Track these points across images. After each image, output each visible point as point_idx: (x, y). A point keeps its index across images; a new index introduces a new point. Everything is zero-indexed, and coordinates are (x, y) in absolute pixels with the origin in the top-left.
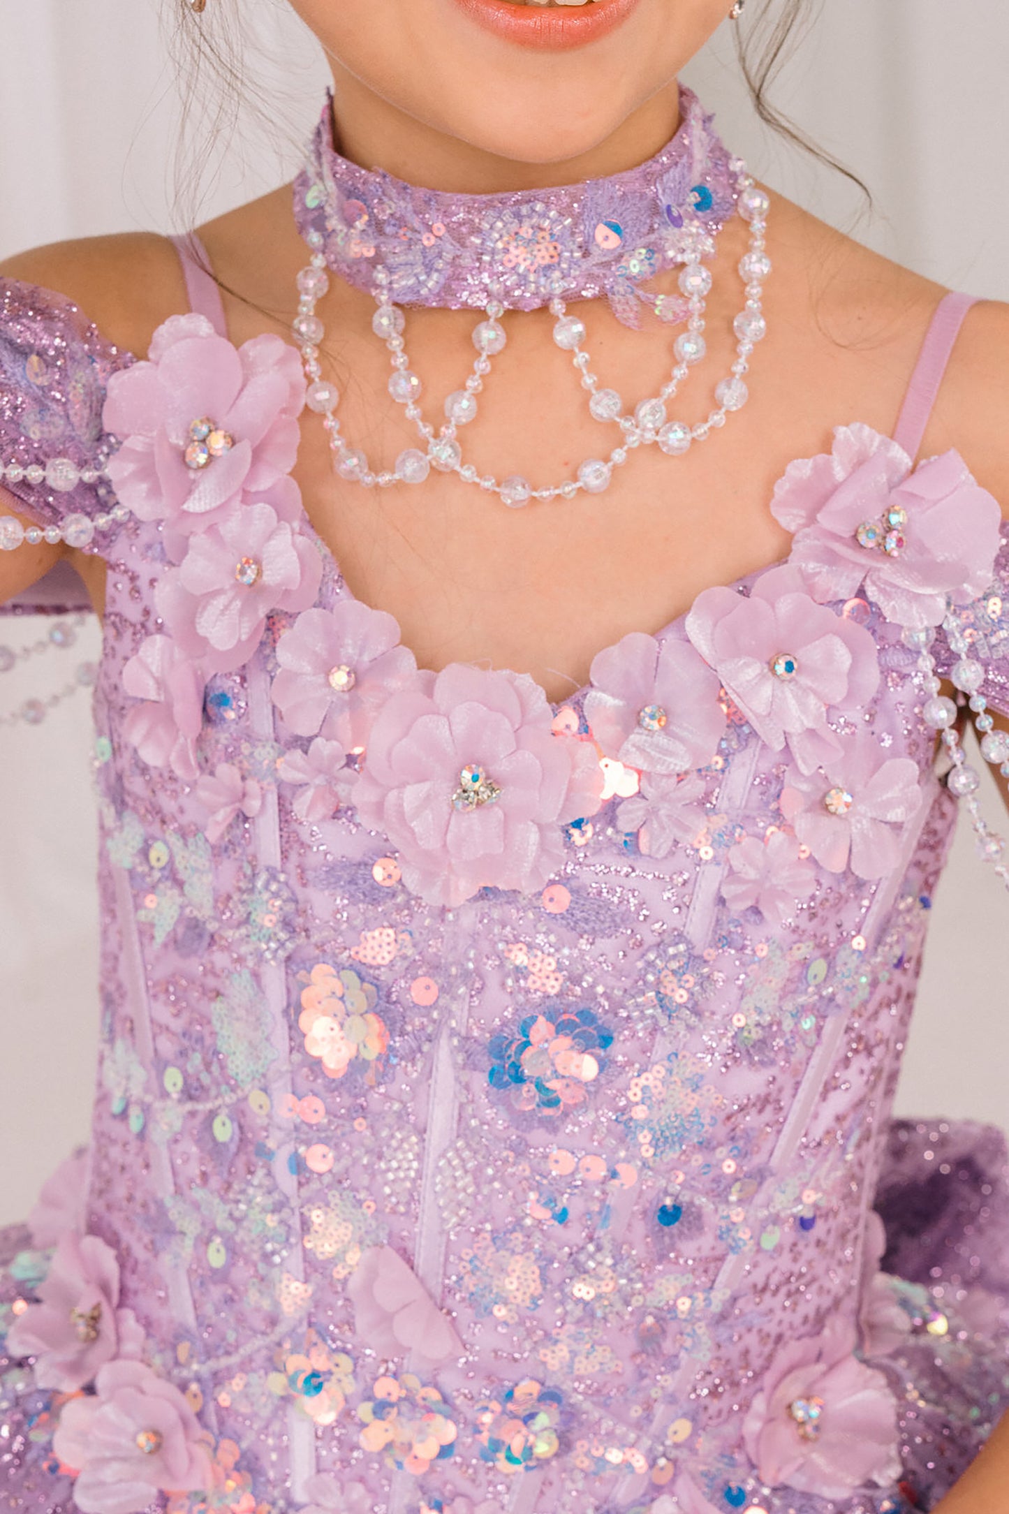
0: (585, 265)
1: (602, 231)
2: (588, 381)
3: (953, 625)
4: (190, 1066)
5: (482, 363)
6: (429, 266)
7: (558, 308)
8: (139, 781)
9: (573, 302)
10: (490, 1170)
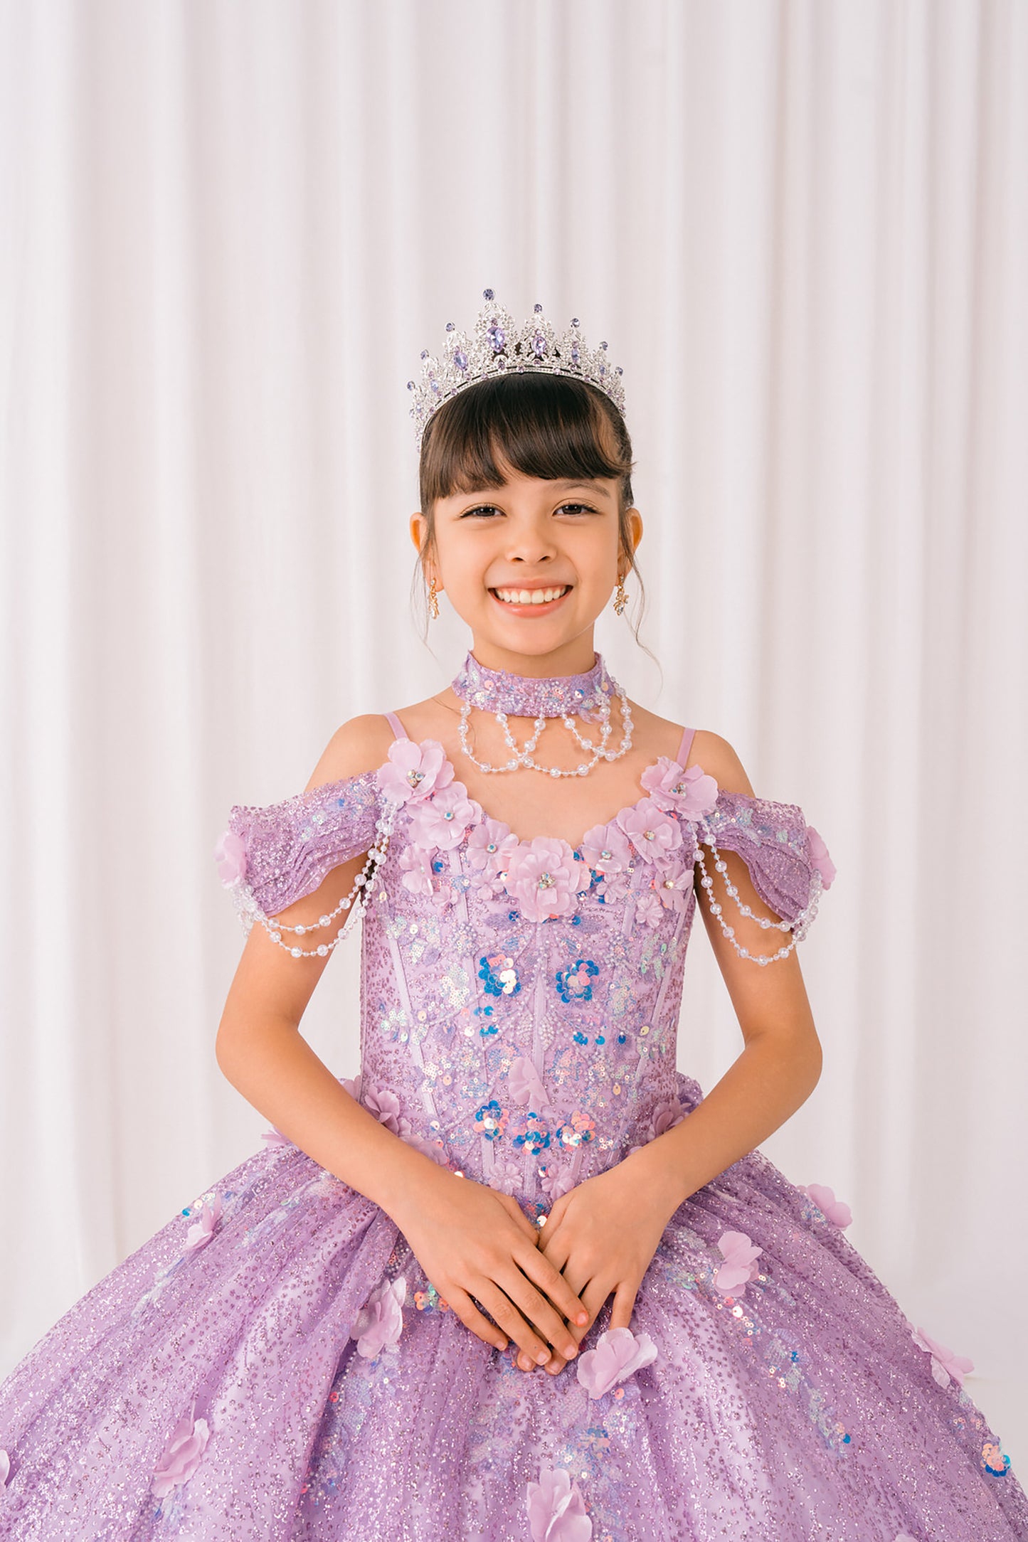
0: (572, 703)
1: (577, 693)
2: (579, 737)
3: (704, 822)
4: (430, 1009)
5: (537, 733)
6: (517, 702)
7: (564, 716)
8: (404, 903)
9: (569, 715)
10: (559, 1024)
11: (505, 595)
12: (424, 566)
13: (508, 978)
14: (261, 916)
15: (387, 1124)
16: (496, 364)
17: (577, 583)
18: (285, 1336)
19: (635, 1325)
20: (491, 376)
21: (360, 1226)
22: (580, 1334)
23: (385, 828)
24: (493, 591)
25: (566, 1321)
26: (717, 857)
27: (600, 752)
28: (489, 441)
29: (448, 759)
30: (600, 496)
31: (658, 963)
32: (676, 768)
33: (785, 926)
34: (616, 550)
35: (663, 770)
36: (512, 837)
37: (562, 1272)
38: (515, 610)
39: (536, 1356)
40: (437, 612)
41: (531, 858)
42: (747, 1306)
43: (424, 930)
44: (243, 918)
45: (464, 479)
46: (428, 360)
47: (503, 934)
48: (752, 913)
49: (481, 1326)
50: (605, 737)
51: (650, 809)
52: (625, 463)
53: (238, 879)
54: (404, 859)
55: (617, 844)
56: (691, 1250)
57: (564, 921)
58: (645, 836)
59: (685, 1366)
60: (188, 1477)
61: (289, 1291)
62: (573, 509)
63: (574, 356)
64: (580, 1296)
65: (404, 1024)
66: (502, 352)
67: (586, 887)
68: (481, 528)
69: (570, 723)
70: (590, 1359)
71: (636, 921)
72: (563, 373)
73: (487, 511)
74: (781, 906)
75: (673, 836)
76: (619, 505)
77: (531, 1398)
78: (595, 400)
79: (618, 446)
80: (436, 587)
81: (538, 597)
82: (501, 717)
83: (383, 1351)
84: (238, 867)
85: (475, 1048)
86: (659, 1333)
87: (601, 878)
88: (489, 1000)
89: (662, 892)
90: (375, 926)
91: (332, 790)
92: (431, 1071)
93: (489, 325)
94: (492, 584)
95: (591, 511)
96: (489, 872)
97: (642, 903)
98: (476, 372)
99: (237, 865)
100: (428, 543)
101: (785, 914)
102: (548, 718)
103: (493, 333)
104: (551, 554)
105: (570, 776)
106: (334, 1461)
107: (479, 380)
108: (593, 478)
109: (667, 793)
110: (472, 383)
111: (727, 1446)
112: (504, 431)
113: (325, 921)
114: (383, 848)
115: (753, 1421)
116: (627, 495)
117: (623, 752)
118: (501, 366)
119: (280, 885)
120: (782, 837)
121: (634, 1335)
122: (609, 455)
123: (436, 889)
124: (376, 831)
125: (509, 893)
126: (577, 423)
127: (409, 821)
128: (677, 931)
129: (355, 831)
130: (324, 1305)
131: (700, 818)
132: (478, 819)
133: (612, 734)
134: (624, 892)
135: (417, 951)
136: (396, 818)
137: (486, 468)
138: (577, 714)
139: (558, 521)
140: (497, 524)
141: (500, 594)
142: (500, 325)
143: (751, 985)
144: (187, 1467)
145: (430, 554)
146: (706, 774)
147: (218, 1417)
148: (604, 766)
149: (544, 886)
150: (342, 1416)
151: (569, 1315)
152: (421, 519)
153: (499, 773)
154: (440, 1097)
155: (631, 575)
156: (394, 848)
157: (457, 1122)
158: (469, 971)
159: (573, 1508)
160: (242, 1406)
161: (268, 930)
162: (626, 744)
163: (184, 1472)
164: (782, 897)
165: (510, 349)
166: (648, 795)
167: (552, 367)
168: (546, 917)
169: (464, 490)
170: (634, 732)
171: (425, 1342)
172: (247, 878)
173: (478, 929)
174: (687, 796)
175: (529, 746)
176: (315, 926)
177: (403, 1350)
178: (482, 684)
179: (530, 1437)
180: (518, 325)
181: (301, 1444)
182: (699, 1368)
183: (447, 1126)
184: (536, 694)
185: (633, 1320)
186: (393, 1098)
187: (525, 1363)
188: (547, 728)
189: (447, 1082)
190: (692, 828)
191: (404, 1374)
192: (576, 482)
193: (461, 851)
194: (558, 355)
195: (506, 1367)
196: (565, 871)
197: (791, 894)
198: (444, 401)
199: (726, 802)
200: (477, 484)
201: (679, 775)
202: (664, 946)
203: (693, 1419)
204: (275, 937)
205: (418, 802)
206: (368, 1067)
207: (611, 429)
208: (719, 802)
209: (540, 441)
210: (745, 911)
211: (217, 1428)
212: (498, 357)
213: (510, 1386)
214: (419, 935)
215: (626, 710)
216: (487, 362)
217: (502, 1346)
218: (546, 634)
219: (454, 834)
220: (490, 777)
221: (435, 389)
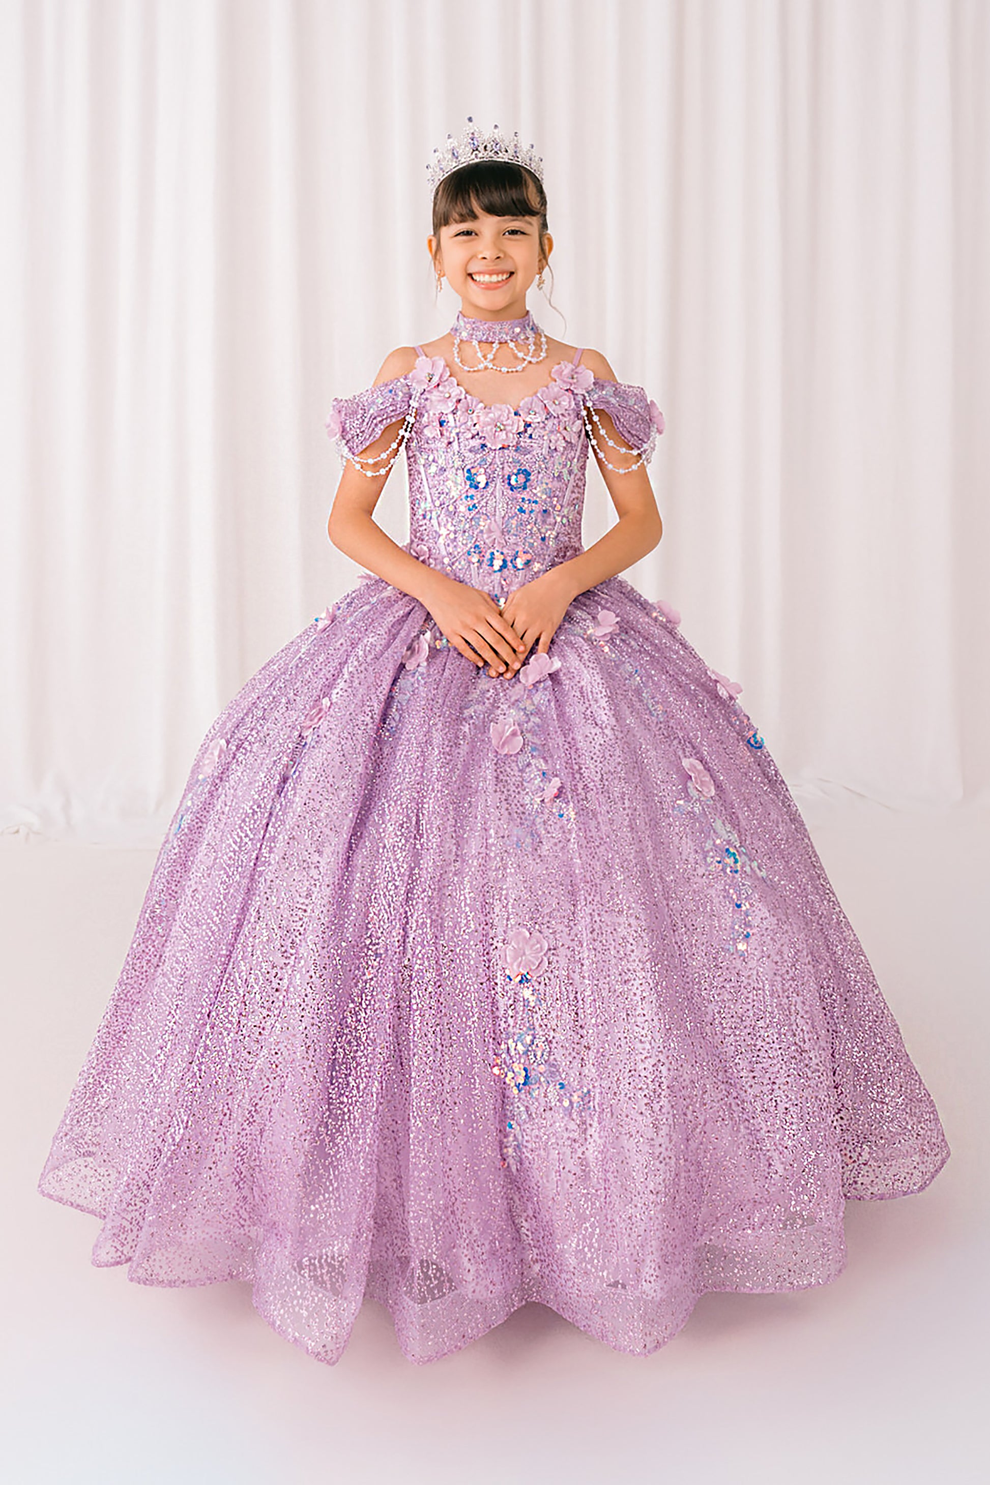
0: (513, 335)
1: (516, 329)
2: (516, 352)
3: (586, 395)
4: (441, 499)
5: (494, 350)
6: (484, 335)
7: (509, 341)
8: (426, 445)
9: (512, 341)
10: (510, 503)
11: (476, 277)
12: (435, 264)
13: (482, 479)
14: (350, 456)
15: (423, 562)
16: (473, 156)
17: (516, 269)
18: (368, 659)
19: (550, 653)
20: (471, 162)
21: (408, 609)
22: (522, 657)
23: (414, 404)
24: (470, 275)
25: (514, 651)
26: (593, 413)
27: (529, 359)
28: (469, 196)
29: (447, 366)
30: (529, 226)
31: (565, 471)
32: (571, 366)
33: (635, 452)
34: (537, 254)
35: (563, 367)
36: (481, 405)
37: (512, 626)
38: (483, 286)
39: (498, 668)
40: (441, 288)
41: (491, 415)
42: (611, 647)
43: (436, 458)
44: (342, 459)
45: (457, 217)
46: (437, 154)
47: (478, 456)
48: (615, 444)
49: (469, 653)
50: (531, 351)
51: (556, 388)
52: (543, 208)
53: (338, 435)
54: (425, 420)
55: (538, 408)
56: (583, 619)
57: (510, 448)
58: (554, 402)
59: (575, 672)
60: (320, 723)
61: (371, 640)
62: (513, 232)
63: (515, 152)
64: (522, 638)
65: (428, 509)
66: (477, 150)
67: (522, 429)
68: (465, 242)
69: (512, 345)
70: (526, 669)
71: (550, 448)
72: (510, 161)
73: (468, 233)
74: (632, 441)
75: (570, 402)
76: (539, 231)
77: (495, 688)
78: (527, 175)
79: (538, 199)
80: (441, 275)
81: (495, 278)
82: (475, 343)
83: (418, 666)
84: (337, 430)
85: (465, 517)
86: (563, 657)
87: (530, 425)
88: (472, 492)
89: (564, 433)
90: (412, 460)
91: (387, 385)
92: (443, 531)
93: (470, 136)
94: (470, 271)
95: (523, 233)
96: (469, 423)
97: (553, 438)
98: (463, 160)
99: (338, 429)
100: (437, 252)
101: (635, 445)
102: (500, 343)
103: (472, 140)
104: (501, 255)
105: (512, 372)
106: (393, 718)
107: (464, 165)
108: (524, 216)
109: (565, 379)
110: (461, 166)
111: (595, 707)
112: (477, 191)
113: (384, 456)
114: (413, 414)
115: (609, 694)
116: (544, 226)
117: (541, 358)
118: (476, 157)
119: (360, 438)
120: (631, 402)
121: (550, 658)
122: (533, 204)
123: (442, 434)
124: (409, 406)
125: (480, 434)
126: (516, 188)
127: (427, 399)
128: (577, 456)
129: (398, 406)
130: (388, 646)
131: (584, 392)
132: (463, 397)
133: (535, 350)
134: (543, 432)
135: (433, 469)
136: (420, 398)
137: (468, 211)
138: (517, 340)
139: (506, 238)
140: (473, 240)
141: (474, 276)
142: (476, 136)
143: (619, 485)
144: (320, 719)
145: (438, 257)
146: (588, 369)
147: (334, 696)
148: (531, 366)
149: (498, 430)
150: (398, 697)
151: (515, 647)
152: (433, 238)
153: (474, 371)
154: (448, 545)
155: (547, 269)
156: (419, 414)
157: (458, 557)
158: (460, 478)
159: (514, 734)
160: (346, 691)
161: (354, 463)
162: (543, 354)
163: (318, 722)
164: (633, 436)
165: (481, 148)
166: (555, 381)
167: (503, 158)
168: (500, 446)
169: (456, 222)
170: (546, 350)
171: (439, 661)
172: (343, 436)
173: (466, 455)
174: (578, 381)
175: (490, 356)
176: (379, 458)
177: (428, 665)
178: (465, 326)
179: (495, 706)
180: (486, 134)
181: (378, 708)
182: (583, 671)
183: (453, 560)
184: (493, 330)
185: (549, 651)
186: (425, 548)
187: (494, 674)
188: (500, 348)
189: (452, 536)
190: (580, 398)
191: (429, 675)
192: (515, 218)
193: (454, 414)
194: (507, 151)
195: (484, 676)
196: (510, 422)
197: (638, 434)
198: (446, 175)
199: (598, 384)
200: (463, 220)
201: (573, 370)
202: (569, 463)
203: (578, 694)
204: (358, 467)
205: (431, 389)
206: (413, 537)
207: (534, 190)
208: (594, 384)
209: (497, 197)
210: (611, 443)
211: (334, 701)
212: (475, 153)
213: (484, 683)
214: (434, 461)
215: (543, 339)
216: (469, 155)
217: (481, 664)
218: (499, 299)
219: (450, 404)
220: (470, 374)
221: (441, 169)
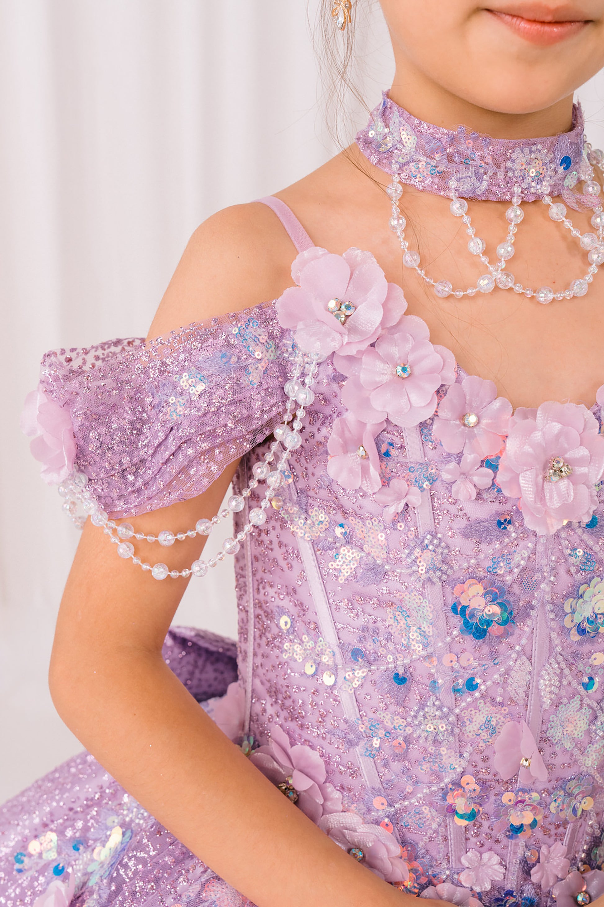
0: (555, 178)
2: (575, 233)
5: (512, 229)
6: (479, 178)
7: (547, 200)
9: (553, 197)
10: (566, 671)
14: (101, 519)
23: (299, 393)
41: (538, 436)
43: (359, 535)
47: (488, 549)
53: (63, 466)
69: (557, 211)
82: (456, 203)
85: (445, 709)
88: (467, 643)
96: (469, 457)
99: (61, 447)
102: (525, 204)
123: (386, 481)
124: (285, 397)
127: (338, 378)
132: (451, 375)
135: (348, 562)
136: (317, 376)
138: (560, 196)
149: (554, 477)
153: (465, 297)
161: (114, 540)
172: (77, 465)
173: (451, 543)
175: (504, 252)
176: (189, 533)
184: (509, 164)
186: (315, 756)
188: (525, 220)
204: (126, 551)
205: (358, 352)
214: (349, 541)
